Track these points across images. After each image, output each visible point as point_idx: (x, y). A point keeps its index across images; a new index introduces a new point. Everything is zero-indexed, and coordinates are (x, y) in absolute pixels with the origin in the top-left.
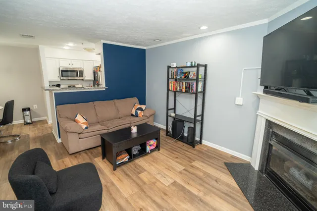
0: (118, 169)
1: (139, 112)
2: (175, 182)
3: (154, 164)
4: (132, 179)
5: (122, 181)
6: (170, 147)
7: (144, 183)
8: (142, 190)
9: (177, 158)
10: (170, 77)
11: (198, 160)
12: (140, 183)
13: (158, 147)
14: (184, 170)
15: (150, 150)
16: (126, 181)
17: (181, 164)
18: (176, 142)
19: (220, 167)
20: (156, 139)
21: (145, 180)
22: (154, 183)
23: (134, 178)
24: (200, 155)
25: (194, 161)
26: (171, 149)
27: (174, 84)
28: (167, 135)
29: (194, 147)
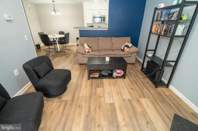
0: (91, 80)
1: (125, 48)
2: (113, 104)
3: (112, 86)
4: (92, 88)
5: (86, 87)
6: (135, 80)
7: (95, 94)
8: (90, 97)
9: (133, 89)
10: (155, 20)
11: (149, 98)
12: (93, 93)
13: (124, 77)
14: (129, 100)
15: (116, 76)
16: (88, 88)
17: (131, 94)
18: (144, 78)
19: (166, 115)
20: (124, 70)
21: (98, 92)
22: (100, 97)
23: (94, 88)
24: (155, 96)
25: (145, 97)
26: (134, 81)
27: (156, 27)
28: (142, 70)
29: (156, 87)
